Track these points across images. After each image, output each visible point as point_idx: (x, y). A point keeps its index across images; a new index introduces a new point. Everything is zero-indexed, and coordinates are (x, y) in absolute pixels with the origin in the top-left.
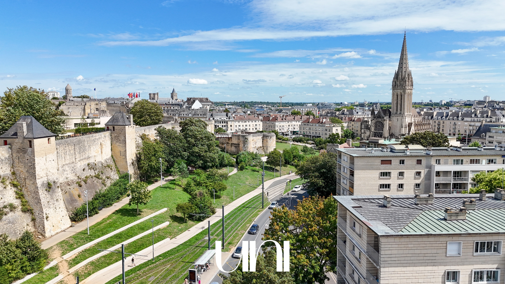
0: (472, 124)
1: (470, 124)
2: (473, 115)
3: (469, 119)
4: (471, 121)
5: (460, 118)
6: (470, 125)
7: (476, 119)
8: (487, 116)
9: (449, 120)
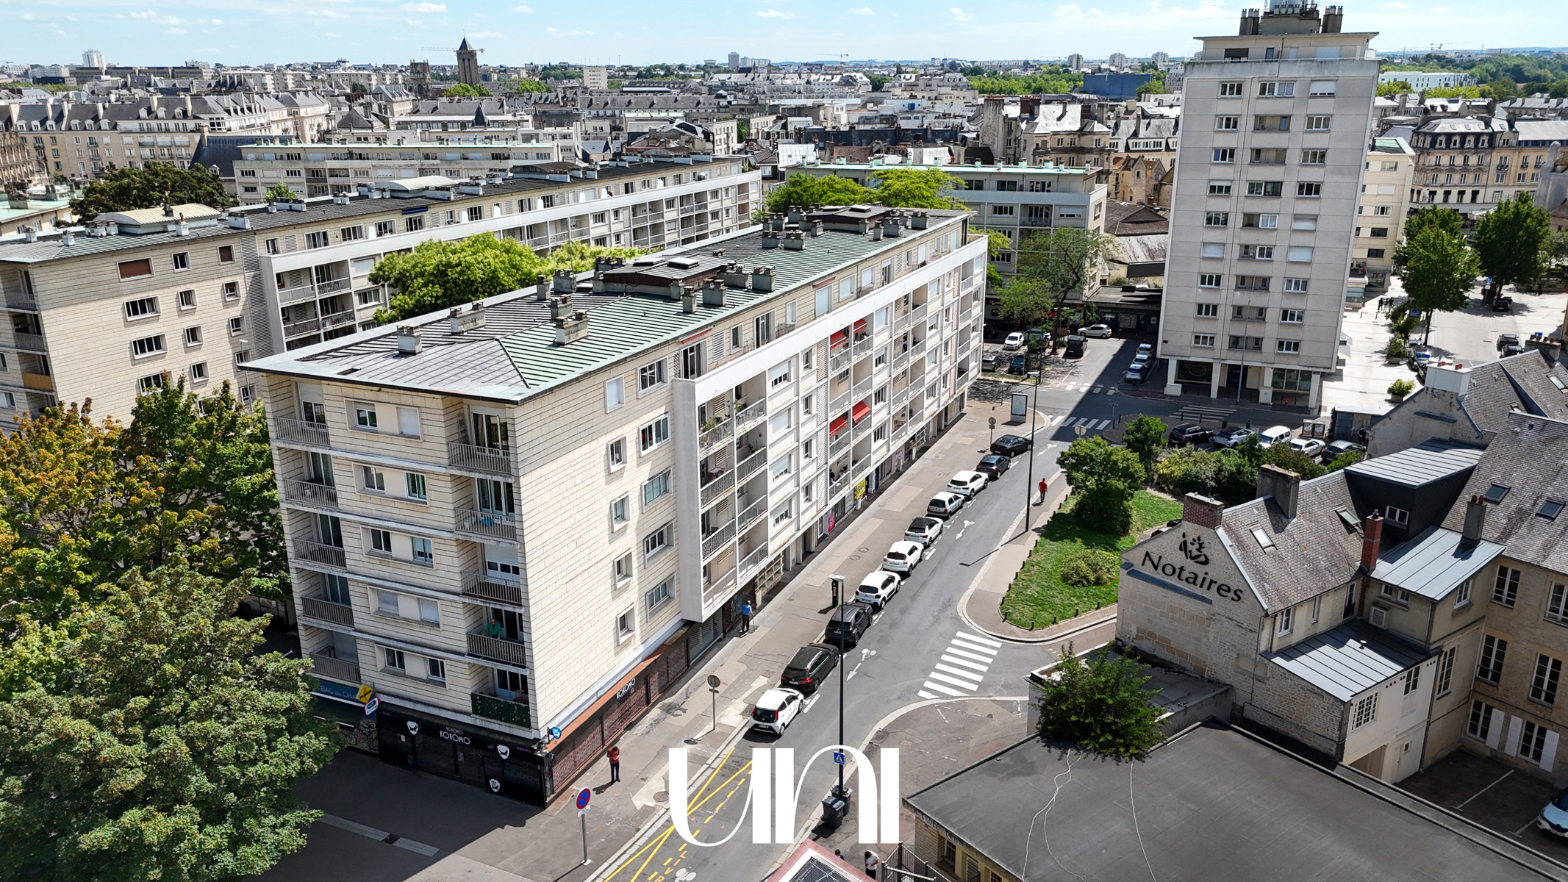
0: (147, 139)
2: (143, 113)
4: (141, 131)
5: (104, 123)
6: (141, 145)
8: (185, 112)
9: (70, 129)
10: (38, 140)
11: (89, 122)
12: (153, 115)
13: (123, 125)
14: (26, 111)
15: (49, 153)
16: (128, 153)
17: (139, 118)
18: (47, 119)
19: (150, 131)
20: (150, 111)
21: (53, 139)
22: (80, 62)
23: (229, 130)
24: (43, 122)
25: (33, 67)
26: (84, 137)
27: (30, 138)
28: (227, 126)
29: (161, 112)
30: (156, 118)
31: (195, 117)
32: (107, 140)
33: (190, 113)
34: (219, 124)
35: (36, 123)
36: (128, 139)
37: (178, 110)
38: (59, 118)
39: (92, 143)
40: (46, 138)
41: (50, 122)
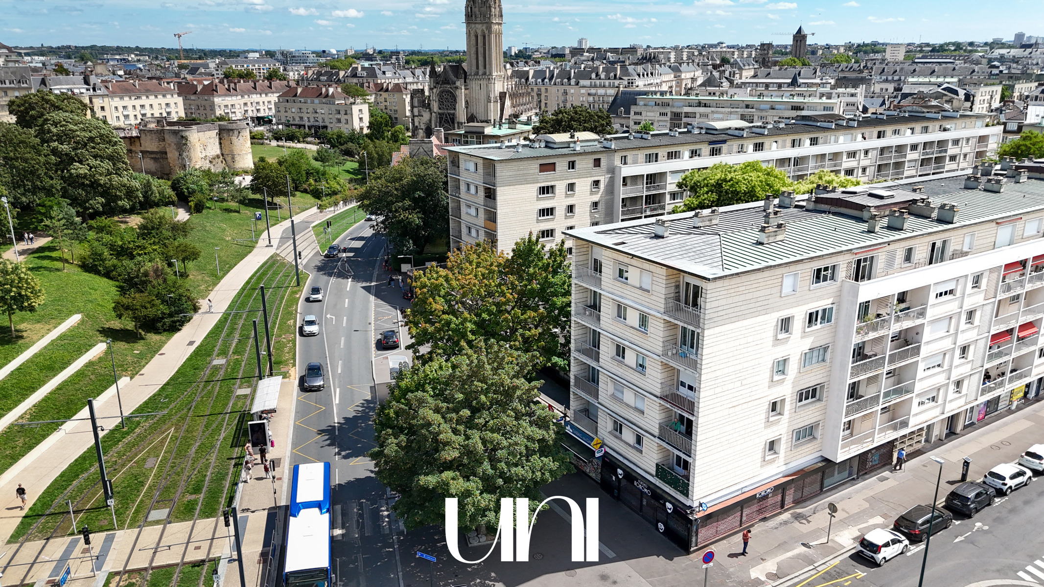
0: (593, 91)
1: (589, 92)
2: (593, 76)
3: (586, 82)
4: (591, 87)
5: (573, 81)
6: (589, 94)
7: (598, 82)
8: (615, 76)
9: (556, 85)
10: (539, 90)
11: (566, 80)
12: (598, 77)
13: (583, 82)
14: (537, 74)
15: (543, 98)
16: (581, 99)
17: (591, 79)
18: (545, 78)
19: (595, 86)
20: (597, 75)
21: (547, 89)
22: (576, 45)
23: (637, 86)
24: (543, 81)
25: (553, 48)
26: (562, 89)
27: (535, 89)
28: (637, 84)
29: (603, 76)
30: (600, 79)
31: (621, 79)
32: (572, 91)
33: (618, 76)
34: (632, 83)
35: (540, 80)
36: (583, 91)
37: (612, 74)
38: (551, 79)
39: (565, 93)
40: (543, 89)
41: (547, 80)
